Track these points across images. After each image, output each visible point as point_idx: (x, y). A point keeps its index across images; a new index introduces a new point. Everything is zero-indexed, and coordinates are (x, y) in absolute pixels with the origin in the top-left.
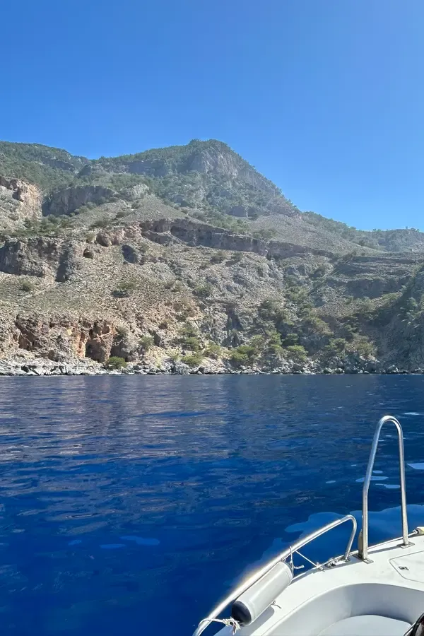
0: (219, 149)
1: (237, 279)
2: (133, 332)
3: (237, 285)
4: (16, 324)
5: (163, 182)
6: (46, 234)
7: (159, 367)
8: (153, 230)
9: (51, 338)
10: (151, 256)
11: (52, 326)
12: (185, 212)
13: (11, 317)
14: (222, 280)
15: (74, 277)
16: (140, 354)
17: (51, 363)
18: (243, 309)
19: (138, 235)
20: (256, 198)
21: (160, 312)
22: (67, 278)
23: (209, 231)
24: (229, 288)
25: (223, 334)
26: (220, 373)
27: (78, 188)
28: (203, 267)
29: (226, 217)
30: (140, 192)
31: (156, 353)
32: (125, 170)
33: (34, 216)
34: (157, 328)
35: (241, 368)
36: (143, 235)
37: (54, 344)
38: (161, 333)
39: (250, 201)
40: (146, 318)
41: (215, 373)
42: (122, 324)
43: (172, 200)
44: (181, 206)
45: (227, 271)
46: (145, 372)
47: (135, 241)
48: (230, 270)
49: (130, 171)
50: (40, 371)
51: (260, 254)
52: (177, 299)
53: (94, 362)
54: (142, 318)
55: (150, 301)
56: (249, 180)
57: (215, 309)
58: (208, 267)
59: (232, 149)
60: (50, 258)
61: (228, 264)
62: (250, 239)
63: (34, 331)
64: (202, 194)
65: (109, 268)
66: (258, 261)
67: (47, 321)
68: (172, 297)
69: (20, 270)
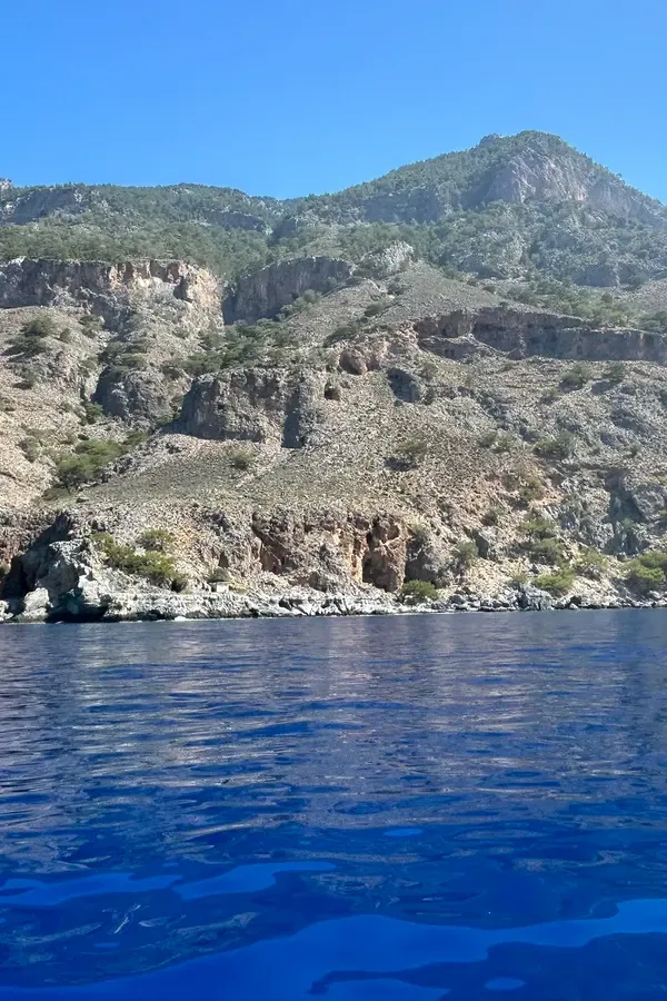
0: (546, 150)
1: (621, 418)
2: (438, 534)
3: (623, 432)
4: (254, 528)
5: (436, 232)
6: (256, 362)
7: (495, 597)
8: (439, 333)
9: (310, 550)
10: (443, 385)
11: (308, 529)
12: (490, 289)
13: (244, 518)
14: (589, 422)
15: (316, 438)
16: (456, 573)
17: (318, 595)
18: (641, 478)
19: (413, 346)
20: (635, 244)
21: (479, 495)
22: (303, 440)
23: (548, 324)
24: (605, 438)
25: (604, 531)
26: (611, 606)
27: (284, 263)
28: (548, 400)
29: (575, 289)
30: (398, 260)
31: (483, 572)
32: (360, 217)
33: (211, 326)
34: (479, 524)
35: (652, 596)
36: (422, 345)
37: (315, 561)
38: (488, 533)
39: (622, 253)
40: (457, 507)
41: (603, 607)
42: (415, 520)
43: (460, 267)
44: (479, 278)
45: (597, 405)
46: (473, 606)
47: (409, 358)
48: (603, 400)
49: (368, 217)
50: (308, 608)
51: (661, 364)
52: (508, 468)
53: (379, 591)
54: (449, 507)
55: (458, 475)
56: (613, 205)
57: (582, 482)
58: (557, 399)
59: (570, 145)
60: (269, 407)
61: (598, 390)
62: (637, 334)
63: (282, 540)
64: (518, 248)
65: (372, 415)
66: (660, 379)
67: (300, 520)
68: (497, 463)
69: (223, 432)
